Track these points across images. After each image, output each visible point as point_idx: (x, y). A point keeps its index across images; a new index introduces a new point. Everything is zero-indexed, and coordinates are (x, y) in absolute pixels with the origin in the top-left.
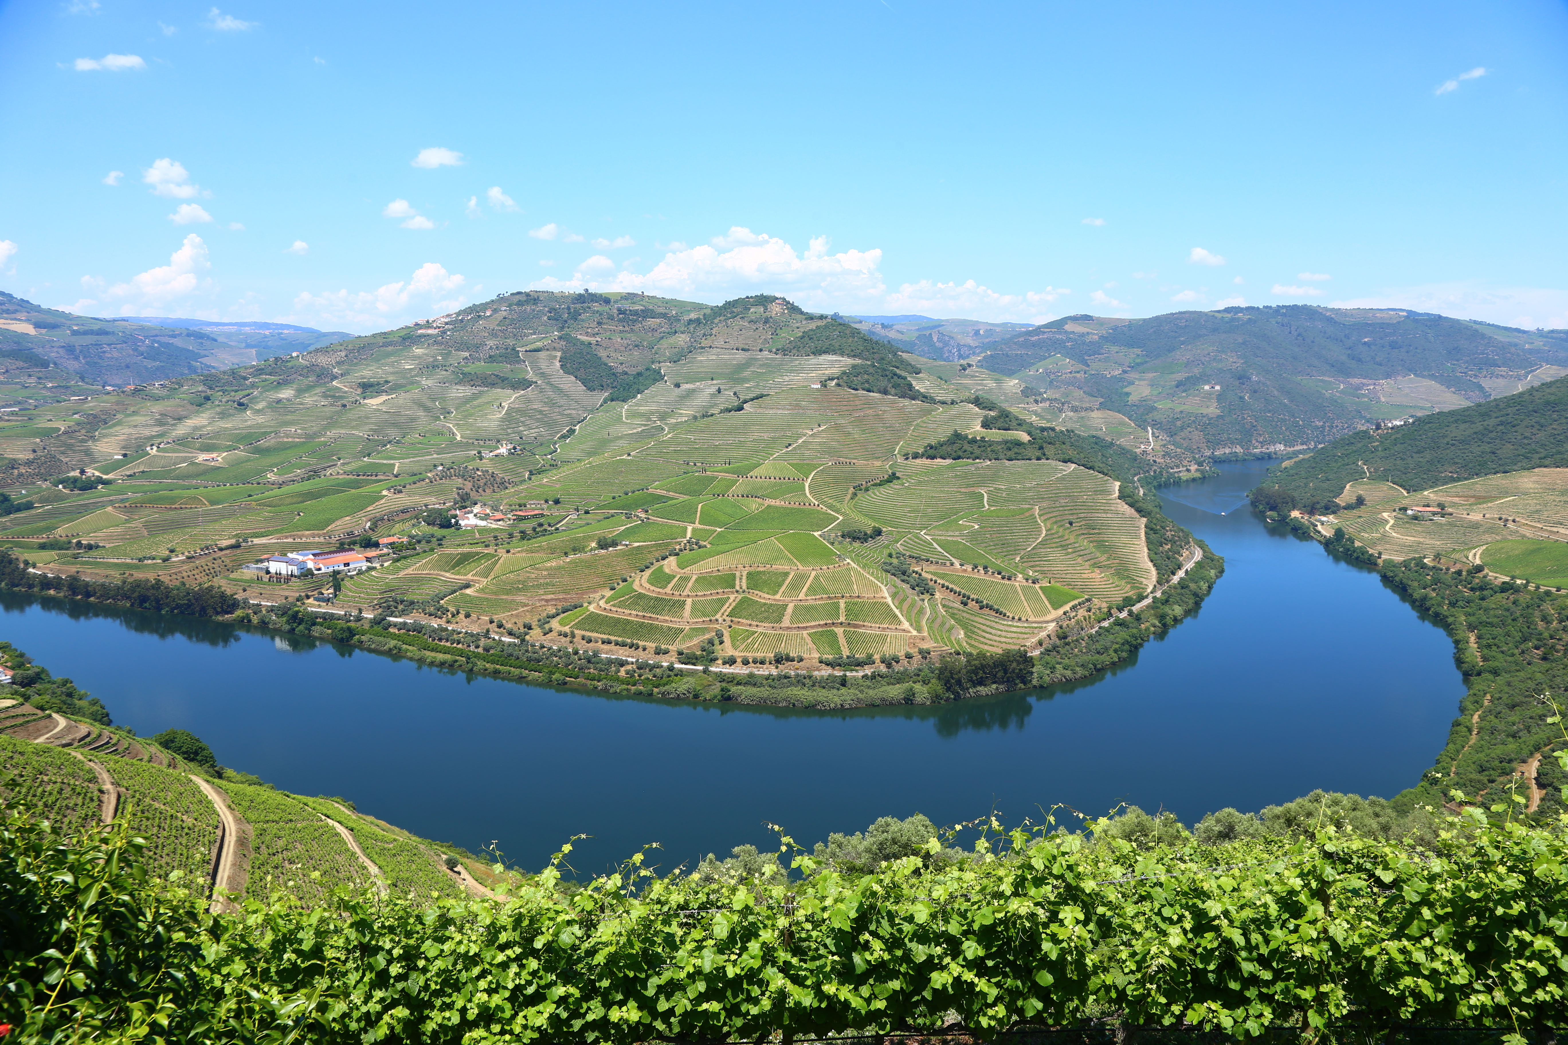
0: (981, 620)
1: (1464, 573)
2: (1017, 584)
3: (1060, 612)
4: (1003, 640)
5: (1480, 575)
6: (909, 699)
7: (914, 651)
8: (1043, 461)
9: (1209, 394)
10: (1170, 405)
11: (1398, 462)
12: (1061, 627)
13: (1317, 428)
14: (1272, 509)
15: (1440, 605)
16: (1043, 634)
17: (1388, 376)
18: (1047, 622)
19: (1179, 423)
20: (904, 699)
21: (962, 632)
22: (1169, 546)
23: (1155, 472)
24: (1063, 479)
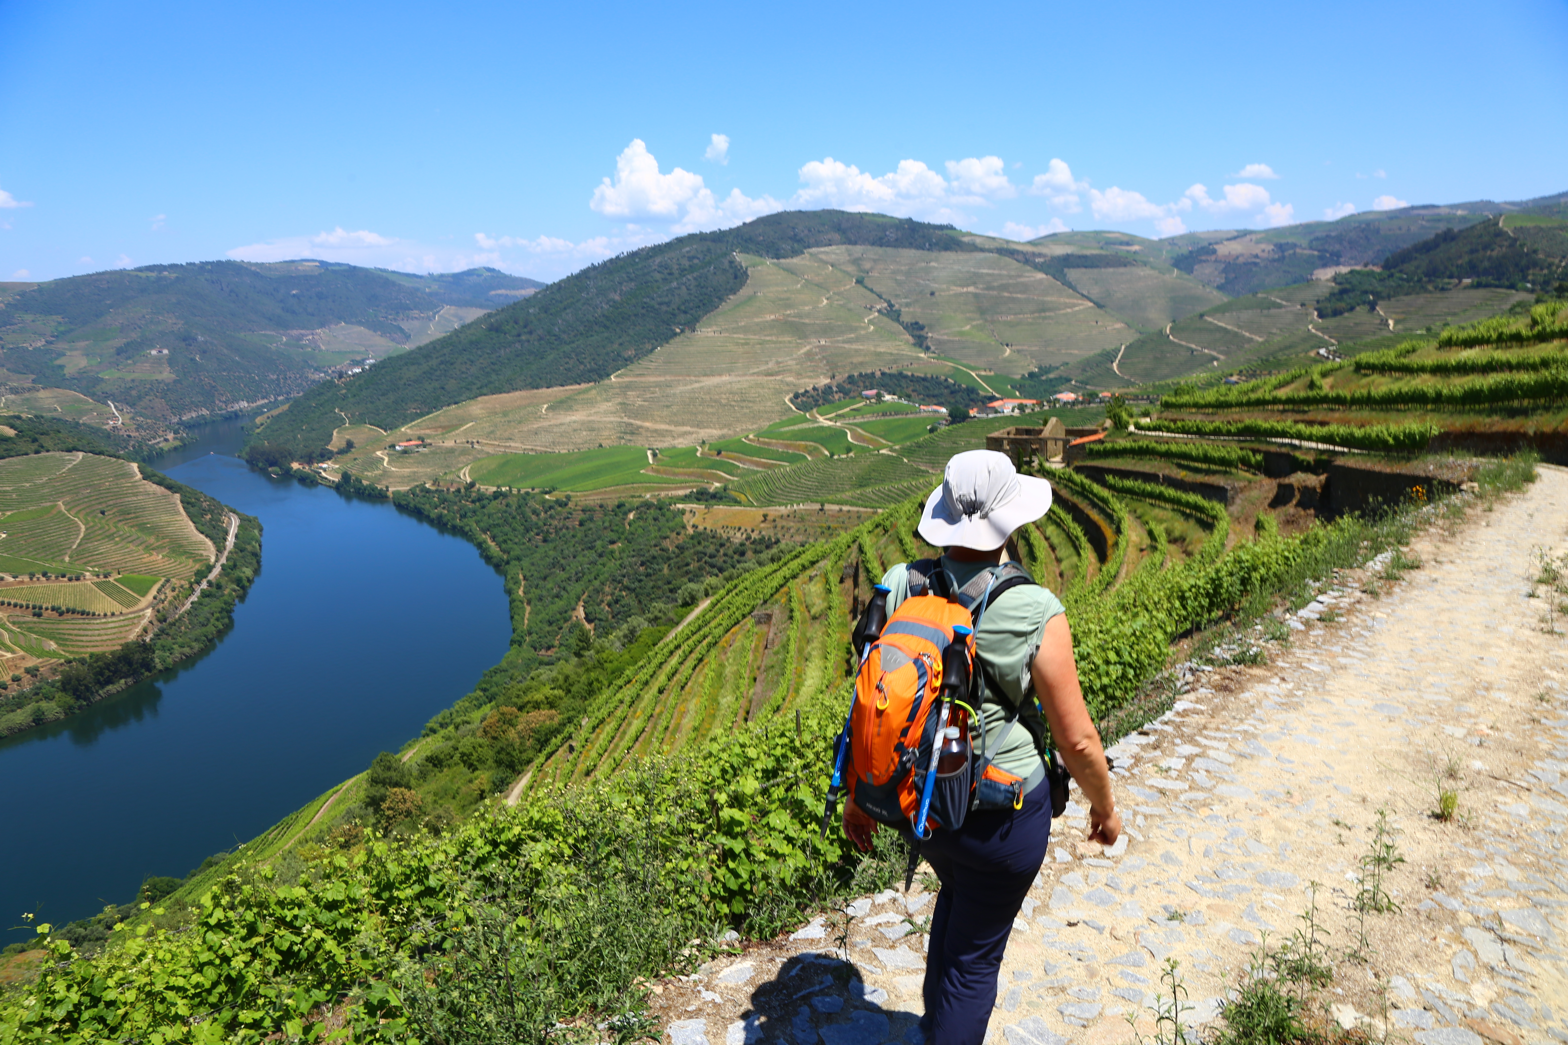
0: (67, 626)
1: (463, 490)
2: (89, 582)
3: (150, 597)
4: (105, 638)
5: (475, 489)
6: (39, 720)
7: (20, 672)
8: (43, 454)
9: (158, 361)
10: (117, 374)
11: (369, 405)
12: (158, 611)
13: (273, 381)
14: (272, 465)
15: (454, 519)
16: (145, 622)
17: (322, 325)
18: (143, 610)
19: (134, 393)
20: (34, 721)
21: (52, 643)
22: (209, 516)
23: (134, 447)
24: (75, 469)
